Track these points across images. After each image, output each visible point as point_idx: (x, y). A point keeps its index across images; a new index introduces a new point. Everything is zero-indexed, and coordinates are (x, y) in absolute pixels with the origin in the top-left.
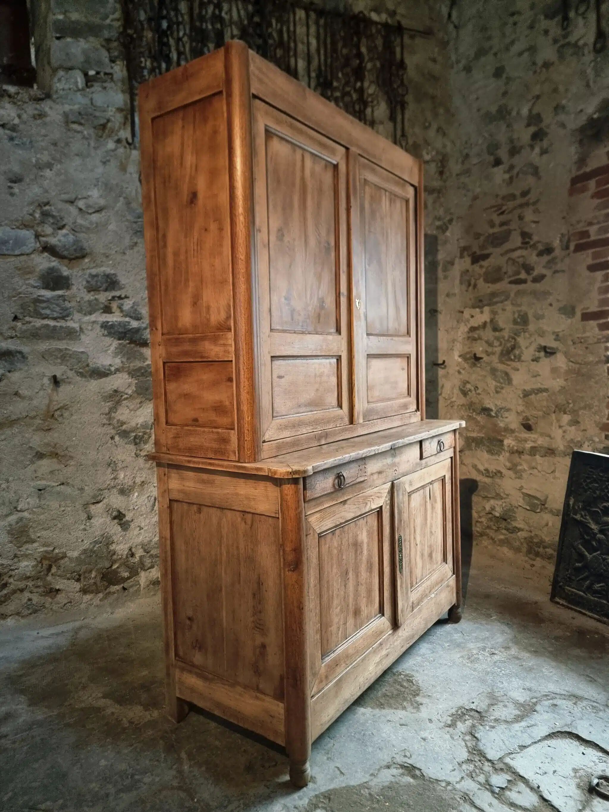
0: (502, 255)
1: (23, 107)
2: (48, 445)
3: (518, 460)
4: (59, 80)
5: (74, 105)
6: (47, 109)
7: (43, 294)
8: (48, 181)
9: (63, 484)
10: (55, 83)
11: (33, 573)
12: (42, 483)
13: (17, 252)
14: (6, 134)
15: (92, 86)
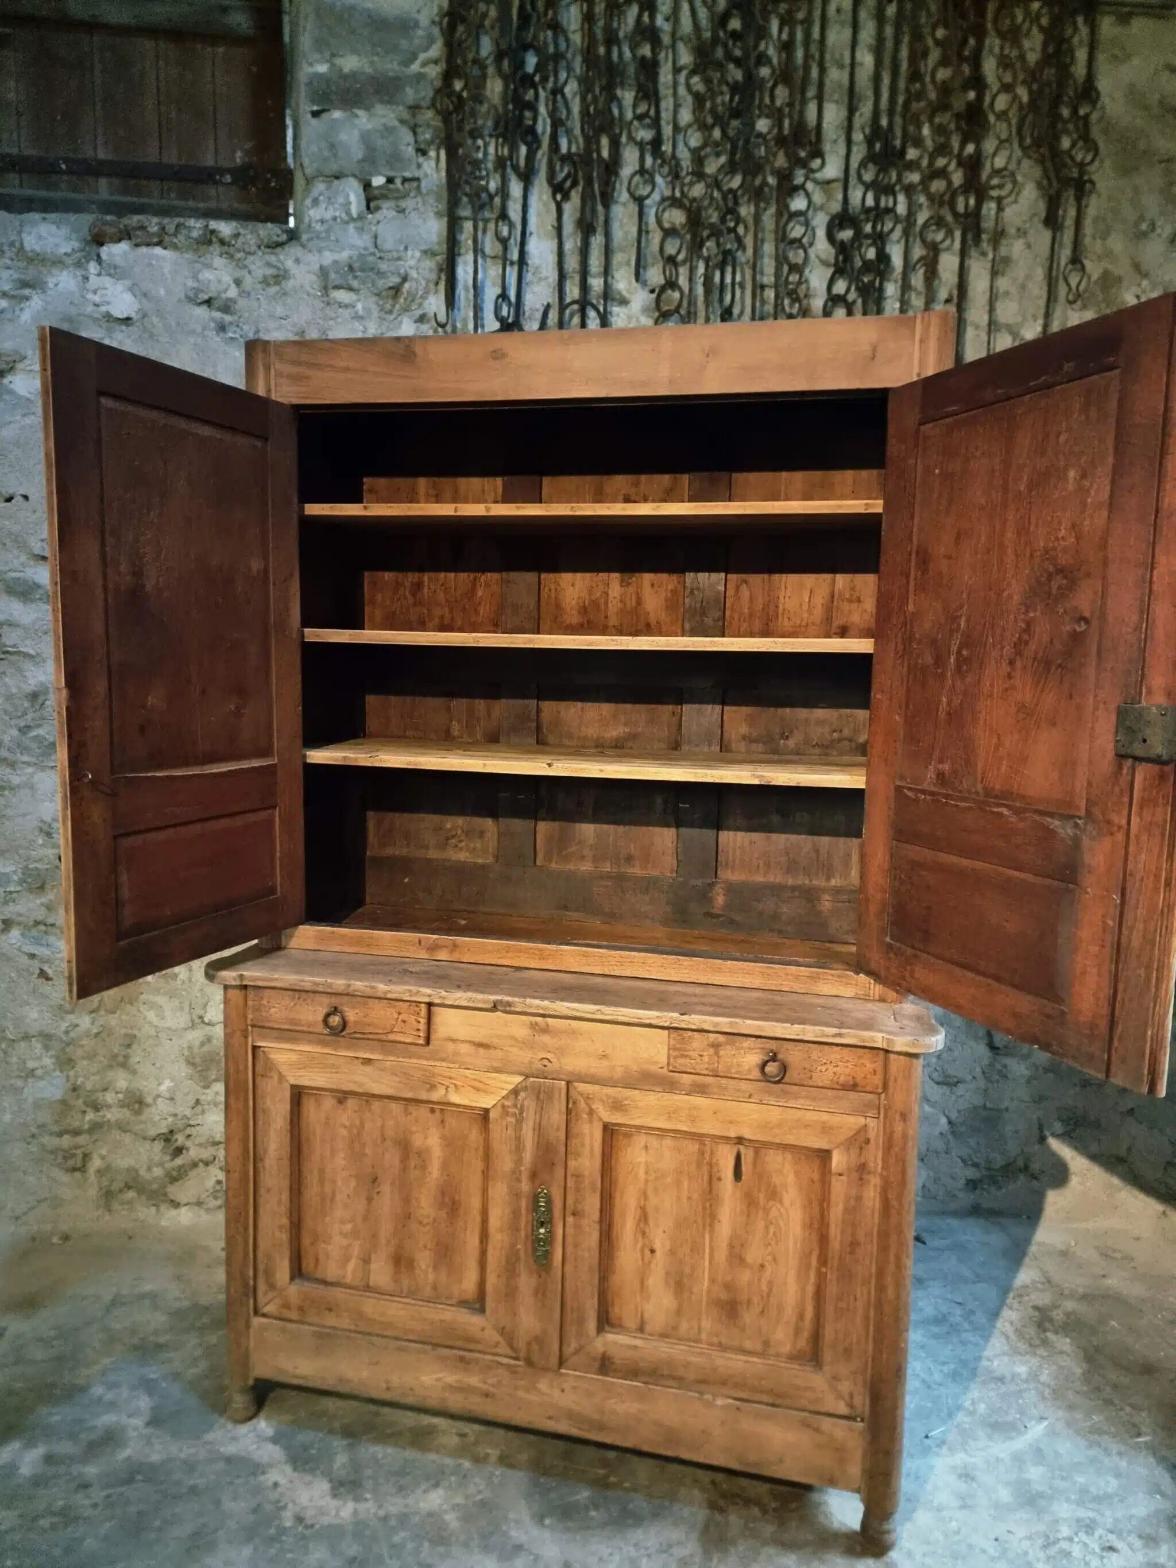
1: (246, 262)
4: (316, 202)
5: (343, 249)
6: (289, 264)
10: (310, 208)
14: (213, 319)
15: (378, 208)
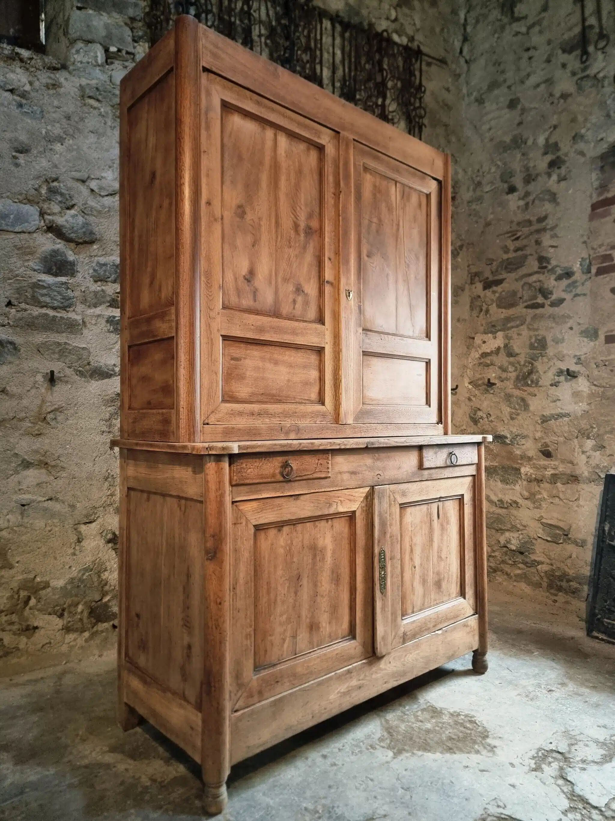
0: (517, 280)
1: (36, 74)
2: (37, 452)
3: (537, 488)
4: (78, 52)
5: (93, 79)
6: (62, 80)
7: (43, 279)
8: (58, 156)
9: (51, 499)
10: (73, 54)
11: (8, 606)
12: (27, 497)
13: (17, 229)
14: (14, 100)
15: (112, 63)
